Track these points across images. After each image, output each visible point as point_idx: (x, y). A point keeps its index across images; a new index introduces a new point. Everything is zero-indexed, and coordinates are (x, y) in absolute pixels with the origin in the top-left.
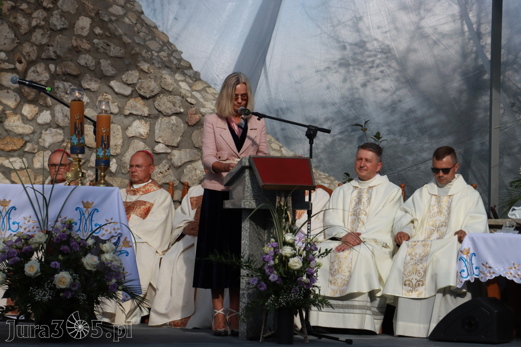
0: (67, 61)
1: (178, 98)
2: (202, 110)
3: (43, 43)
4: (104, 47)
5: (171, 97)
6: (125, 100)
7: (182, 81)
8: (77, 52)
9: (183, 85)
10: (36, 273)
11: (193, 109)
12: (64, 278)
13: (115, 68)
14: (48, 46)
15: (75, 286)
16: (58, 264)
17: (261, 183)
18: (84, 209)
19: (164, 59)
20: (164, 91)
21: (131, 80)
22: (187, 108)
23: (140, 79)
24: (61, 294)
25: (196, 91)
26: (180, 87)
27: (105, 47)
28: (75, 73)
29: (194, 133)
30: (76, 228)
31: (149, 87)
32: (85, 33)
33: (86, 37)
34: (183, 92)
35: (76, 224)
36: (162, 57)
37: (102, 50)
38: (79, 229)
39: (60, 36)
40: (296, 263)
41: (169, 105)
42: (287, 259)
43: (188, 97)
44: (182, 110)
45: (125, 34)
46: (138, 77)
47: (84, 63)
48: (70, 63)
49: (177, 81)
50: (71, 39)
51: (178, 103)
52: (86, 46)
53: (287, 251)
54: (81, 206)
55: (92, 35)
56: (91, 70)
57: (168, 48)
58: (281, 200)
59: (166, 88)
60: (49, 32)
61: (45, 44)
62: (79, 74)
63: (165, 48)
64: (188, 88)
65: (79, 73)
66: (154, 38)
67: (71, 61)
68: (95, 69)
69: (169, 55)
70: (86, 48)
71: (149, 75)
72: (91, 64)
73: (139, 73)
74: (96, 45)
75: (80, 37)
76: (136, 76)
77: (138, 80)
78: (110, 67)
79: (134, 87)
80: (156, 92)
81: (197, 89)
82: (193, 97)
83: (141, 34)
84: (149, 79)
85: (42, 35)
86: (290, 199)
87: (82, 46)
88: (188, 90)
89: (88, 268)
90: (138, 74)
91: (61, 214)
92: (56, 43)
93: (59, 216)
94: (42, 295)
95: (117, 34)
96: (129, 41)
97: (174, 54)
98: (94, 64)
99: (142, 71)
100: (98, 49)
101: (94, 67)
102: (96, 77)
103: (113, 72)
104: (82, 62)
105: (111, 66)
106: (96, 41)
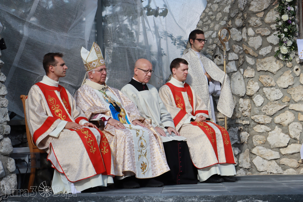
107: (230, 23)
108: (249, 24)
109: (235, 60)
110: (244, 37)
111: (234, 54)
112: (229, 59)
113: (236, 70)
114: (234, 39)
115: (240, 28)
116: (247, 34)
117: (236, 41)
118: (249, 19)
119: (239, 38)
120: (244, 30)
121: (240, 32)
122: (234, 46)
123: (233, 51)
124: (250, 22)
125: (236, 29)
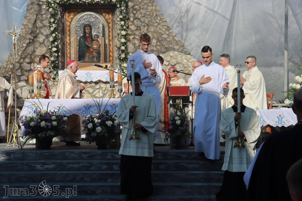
1: (182, 65)
2: (189, 69)
5: (180, 65)
6: (167, 66)
7: (184, 59)
9: (185, 61)
10: (91, 127)
11: (186, 69)
12: (99, 129)
15: (103, 131)
16: (99, 124)
17: (170, 95)
18: (113, 106)
20: (178, 63)
21: (168, 60)
22: (184, 68)
24: (99, 134)
25: (189, 62)
26: (183, 61)
29: (187, 77)
30: (110, 112)
31: (173, 62)
32: (155, 45)
33: (155, 46)
34: (183, 63)
35: (110, 111)
37: (160, 50)
38: (111, 113)
40: (178, 122)
41: (179, 68)
42: (176, 120)
43: (185, 65)
44: (183, 69)
45: (167, 44)
49: (182, 59)
50: (151, 47)
51: (182, 67)
52: (155, 49)
53: (177, 118)
54: (112, 105)
55: (157, 45)
57: (182, 48)
58: (178, 101)
59: (178, 62)
63: (181, 48)
64: (186, 61)
66: (177, 45)
70: (155, 50)
75: (153, 46)
76: (169, 58)
77: (170, 60)
79: (169, 62)
80: (175, 64)
81: (190, 61)
82: (187, 64)
83: (173, 44)
84: (173, 59)
86: (181, 100)
88: (186, 62)
89: (109, 126)
91: (106, 108)
93: (105, 108)
94: (94, 134)
95: (164, 44)
96: (168, 46)
97: (185, 50)
99: (171, 56)
100: (158, 50)
106: (158, 47)
107: (22, 60)
108: (35, 61)
109: (25, 80)
110: (32, 68)
111: (24, 77)
112: (21, 79)
113: (25, 85)
114: (25, 69)
115: (30, 63)
116: (34, 66)
117: (26, 70)
118: (35, 59)
119: (28, 69)
120: (32, 64)
121: (29, 65)
122: (25, 73)
123: (24, 75)
124: (35, 60)
125: (26, 64)
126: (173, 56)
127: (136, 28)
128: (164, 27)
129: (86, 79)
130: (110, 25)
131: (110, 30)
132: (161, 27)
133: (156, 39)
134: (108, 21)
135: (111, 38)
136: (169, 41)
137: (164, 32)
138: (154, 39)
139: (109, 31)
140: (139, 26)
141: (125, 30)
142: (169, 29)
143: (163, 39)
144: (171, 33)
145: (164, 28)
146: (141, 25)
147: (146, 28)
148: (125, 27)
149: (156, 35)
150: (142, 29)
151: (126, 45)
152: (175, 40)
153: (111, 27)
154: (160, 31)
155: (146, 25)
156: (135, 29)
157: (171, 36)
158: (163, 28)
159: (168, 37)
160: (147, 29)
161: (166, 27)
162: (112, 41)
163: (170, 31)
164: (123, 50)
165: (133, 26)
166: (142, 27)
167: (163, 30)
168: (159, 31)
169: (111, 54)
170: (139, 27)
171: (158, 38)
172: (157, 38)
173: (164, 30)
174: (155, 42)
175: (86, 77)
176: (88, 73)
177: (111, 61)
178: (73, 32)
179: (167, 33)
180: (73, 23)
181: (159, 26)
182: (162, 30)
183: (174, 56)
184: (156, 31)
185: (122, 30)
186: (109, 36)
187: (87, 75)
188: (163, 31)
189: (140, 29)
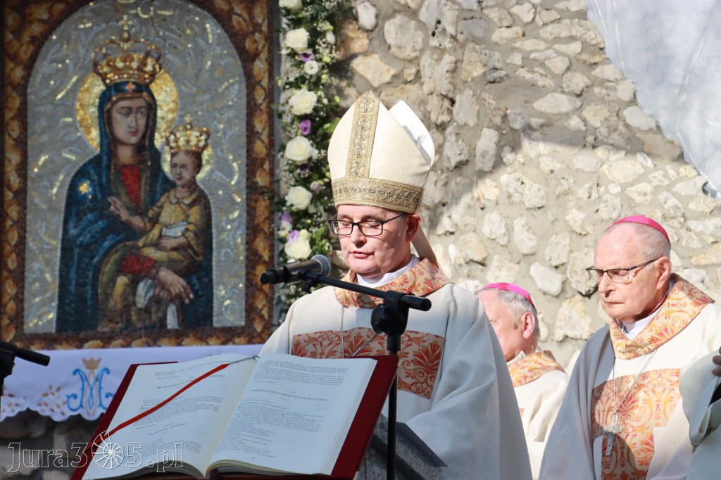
0: (469, 232)
3: (436, 202)
4: (518, 190)
6: (555, 305)
8: (482, 209)
13: (535, 234)
14: (444, 205)
19: (639, 199)
21: (556, 256)
23: (571, 252)
27: (520, 188)
28: (478, 258)
33: (490, 172)
36: (634, 195)
39: (459, 179)
46: (568, 248)
47: (489, 232)
48: (471, 236)
56: (502, 246)
60: (443, 176)
61: (439, 202)
62: (484, 259)
65: (484, 255)
67: (474, 231)
68: (509, 241)
69: (657, 189)
71: (585, 238)
72: (499, 233)
73: (571, 239)
74: (505, 189)
75: (481, 174)
76: (565, 246)
77: (569, 256)
78: (526, 233)
79: (564, 271)
81: (704, 262)
84: (586, 249)
85: (435, 185)
87: (486, 196)
90: (567, 241)
92: (451, 195)
98: (503, 231)
99: (573, 232)
101: (506, 239)
102: (511, 261)
103: (531, 244)
104: (486, 230)
105: (528, 231)
106: (504, 178)
126: (582, 226)
127: (393, 72)
128: (563, 48)
129: (75, 403)
130: (260, 66)
131: (260, 96)
132: (543, 45)
133: (498, 128)
134: (248, 44)
135: (260, 148)
136: (579, 131)
137: (558, 77)
138: (485, 130)
139: (252, 108)
140: (408, 53)
141: (315, 84)
142: (597, 59)
143: (535, 122)
144: (603, 82)
145: (559, 53)
146: (422, 51)
147: (448, 59)
148: (311, 67)
149: (498, 99)
150: (426, 73)
151: (322, 176)
152: (627, 126)
153: (265, 82)
154: (528, 76)
155: (447, 43)
156: (387, 78)
157: (602, 100)
158: (550, 53)
159: (579, 110)
160: (453, 71)
161: (575, 47)
162: (266, 166)
163: (597, 72)
164: (305, 213)
165: (374, 60)
166: (426, 61)
167: (547, 69)
168: (524, 74)
169: (261, 245)
170: (414, 61)
171: (505, 117)
172: (498, 120)
173: (559, 65)
174: (492, 149)
175: (77, 391)
176: (91, 364)
177: (261, 290)
178: (44, 122)
179: (578, 81)
180: (43, 67)
181: (528, 44)
182: (542, 65)
183: (589, 228)
184: (496, 74)
185: (296, 84)
186: (251, 134)
187: (84, 379)
188: (548, 73)
189: (418, 75)
